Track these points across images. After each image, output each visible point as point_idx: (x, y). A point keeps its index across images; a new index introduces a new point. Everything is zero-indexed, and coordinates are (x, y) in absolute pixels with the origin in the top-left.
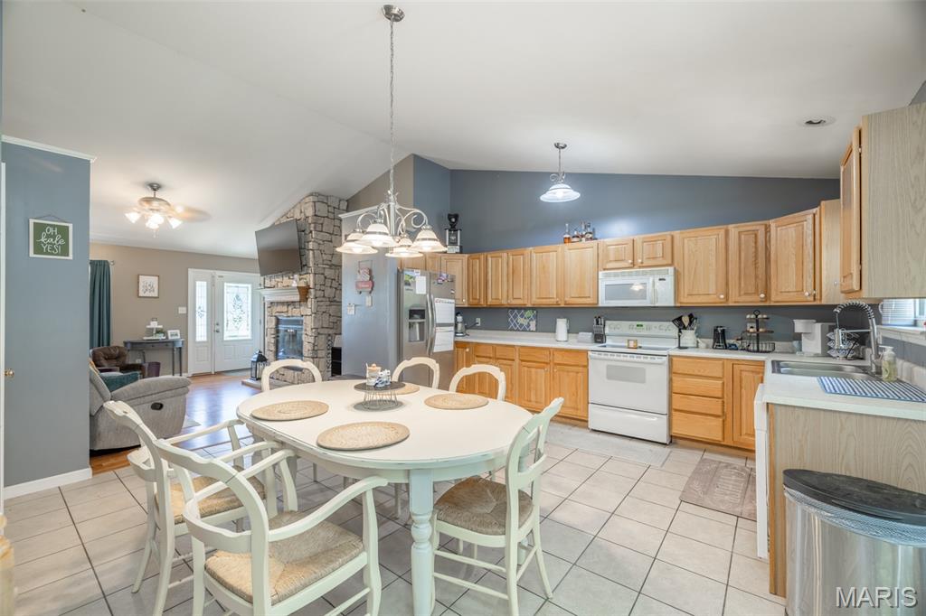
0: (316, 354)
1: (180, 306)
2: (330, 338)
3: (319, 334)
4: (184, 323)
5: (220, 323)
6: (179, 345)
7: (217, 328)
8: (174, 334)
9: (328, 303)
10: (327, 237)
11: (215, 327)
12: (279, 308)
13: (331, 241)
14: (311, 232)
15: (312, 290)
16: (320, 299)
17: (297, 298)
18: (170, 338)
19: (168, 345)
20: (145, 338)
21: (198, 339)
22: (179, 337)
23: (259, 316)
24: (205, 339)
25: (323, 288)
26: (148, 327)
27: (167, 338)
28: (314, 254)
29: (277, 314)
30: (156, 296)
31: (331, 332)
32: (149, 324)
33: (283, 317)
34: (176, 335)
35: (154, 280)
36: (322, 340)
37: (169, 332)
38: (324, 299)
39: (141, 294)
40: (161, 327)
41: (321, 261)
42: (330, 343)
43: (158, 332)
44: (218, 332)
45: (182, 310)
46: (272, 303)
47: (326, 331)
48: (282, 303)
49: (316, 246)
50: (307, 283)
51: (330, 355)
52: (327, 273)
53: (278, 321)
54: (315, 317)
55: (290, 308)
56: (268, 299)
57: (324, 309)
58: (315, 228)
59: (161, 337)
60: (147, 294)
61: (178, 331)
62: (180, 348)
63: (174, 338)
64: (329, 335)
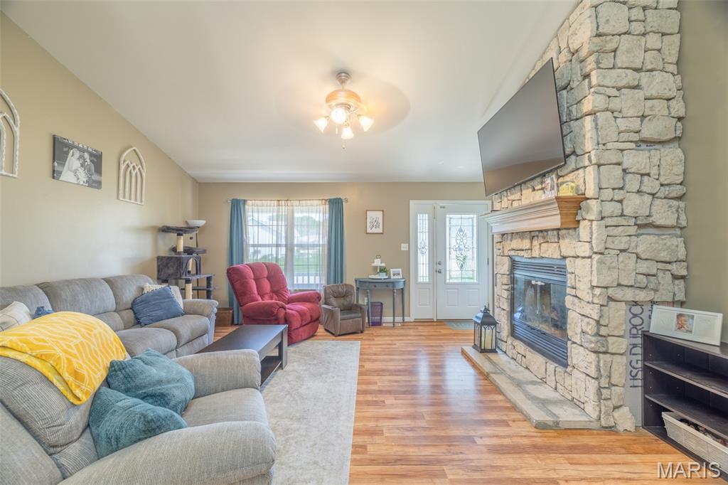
0: (605, 344)
1: (402, 243)
2: (637, 310)
3: (610, 299)
4: (406, 261)
5: (442, 263)
6: (401, 286)
7: (439, 267)
8: (396, 274)
9: (633, 230)
10: (631, 77)
11: (438, 268)
12: (516, 243)
13: (637, 87)
14: (587, 76)
15: (593, 203)
16: (609, 221)
17: (555, 221)
18: (392, 277)
19: (389, 285)
20: (371, 277)
21: (420, 280)
22: (401, 277)
23: (486, 253)
24: (427, 280)
25: (619, 195)
26: (373, 265)
27: (389, 278)
28: (595, 121)
29: (512, 253)
30: (381, 232)
31: (642, 296)
32: (374, 262)
33: (523, 257)
34: (399, 274)
35: (379, 215)
36: (618, 316)
37: (392, 271)
38: (621, 221)
39: (369, 231)
40: (383, 265)
41: (614, 136)
42: (637, 321)
43: (383, 270)
44: (440, 272)
45: (404, 247)
46: (503, 235)
47: (629, 295)
48: (521, 234)
49: (600, 102)
50: (577, 188)
51: (639, 350)
52: (631, 160)
53: (514, 265)
54: (601, 262)
55: (535, 243)
56: (498, 229)
57: (622, 243)
58: (598, 62)
59: (383, 276)
60: (375, 230)
61: (400, 270)
62: (402, 289)
63: (396, 277)
64: (636, 303)
